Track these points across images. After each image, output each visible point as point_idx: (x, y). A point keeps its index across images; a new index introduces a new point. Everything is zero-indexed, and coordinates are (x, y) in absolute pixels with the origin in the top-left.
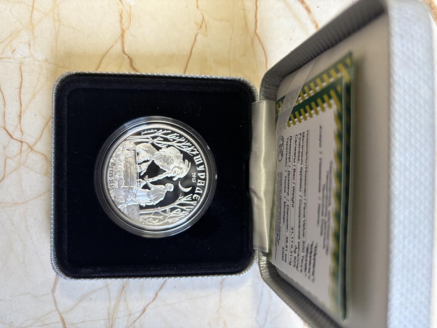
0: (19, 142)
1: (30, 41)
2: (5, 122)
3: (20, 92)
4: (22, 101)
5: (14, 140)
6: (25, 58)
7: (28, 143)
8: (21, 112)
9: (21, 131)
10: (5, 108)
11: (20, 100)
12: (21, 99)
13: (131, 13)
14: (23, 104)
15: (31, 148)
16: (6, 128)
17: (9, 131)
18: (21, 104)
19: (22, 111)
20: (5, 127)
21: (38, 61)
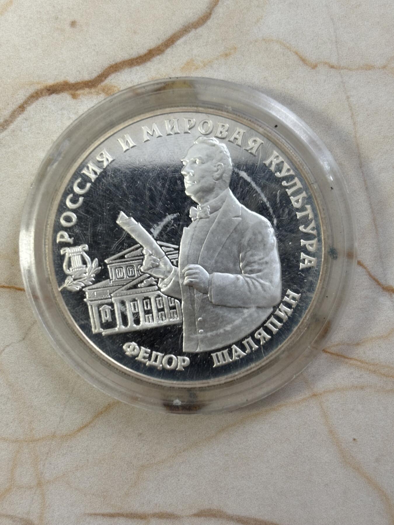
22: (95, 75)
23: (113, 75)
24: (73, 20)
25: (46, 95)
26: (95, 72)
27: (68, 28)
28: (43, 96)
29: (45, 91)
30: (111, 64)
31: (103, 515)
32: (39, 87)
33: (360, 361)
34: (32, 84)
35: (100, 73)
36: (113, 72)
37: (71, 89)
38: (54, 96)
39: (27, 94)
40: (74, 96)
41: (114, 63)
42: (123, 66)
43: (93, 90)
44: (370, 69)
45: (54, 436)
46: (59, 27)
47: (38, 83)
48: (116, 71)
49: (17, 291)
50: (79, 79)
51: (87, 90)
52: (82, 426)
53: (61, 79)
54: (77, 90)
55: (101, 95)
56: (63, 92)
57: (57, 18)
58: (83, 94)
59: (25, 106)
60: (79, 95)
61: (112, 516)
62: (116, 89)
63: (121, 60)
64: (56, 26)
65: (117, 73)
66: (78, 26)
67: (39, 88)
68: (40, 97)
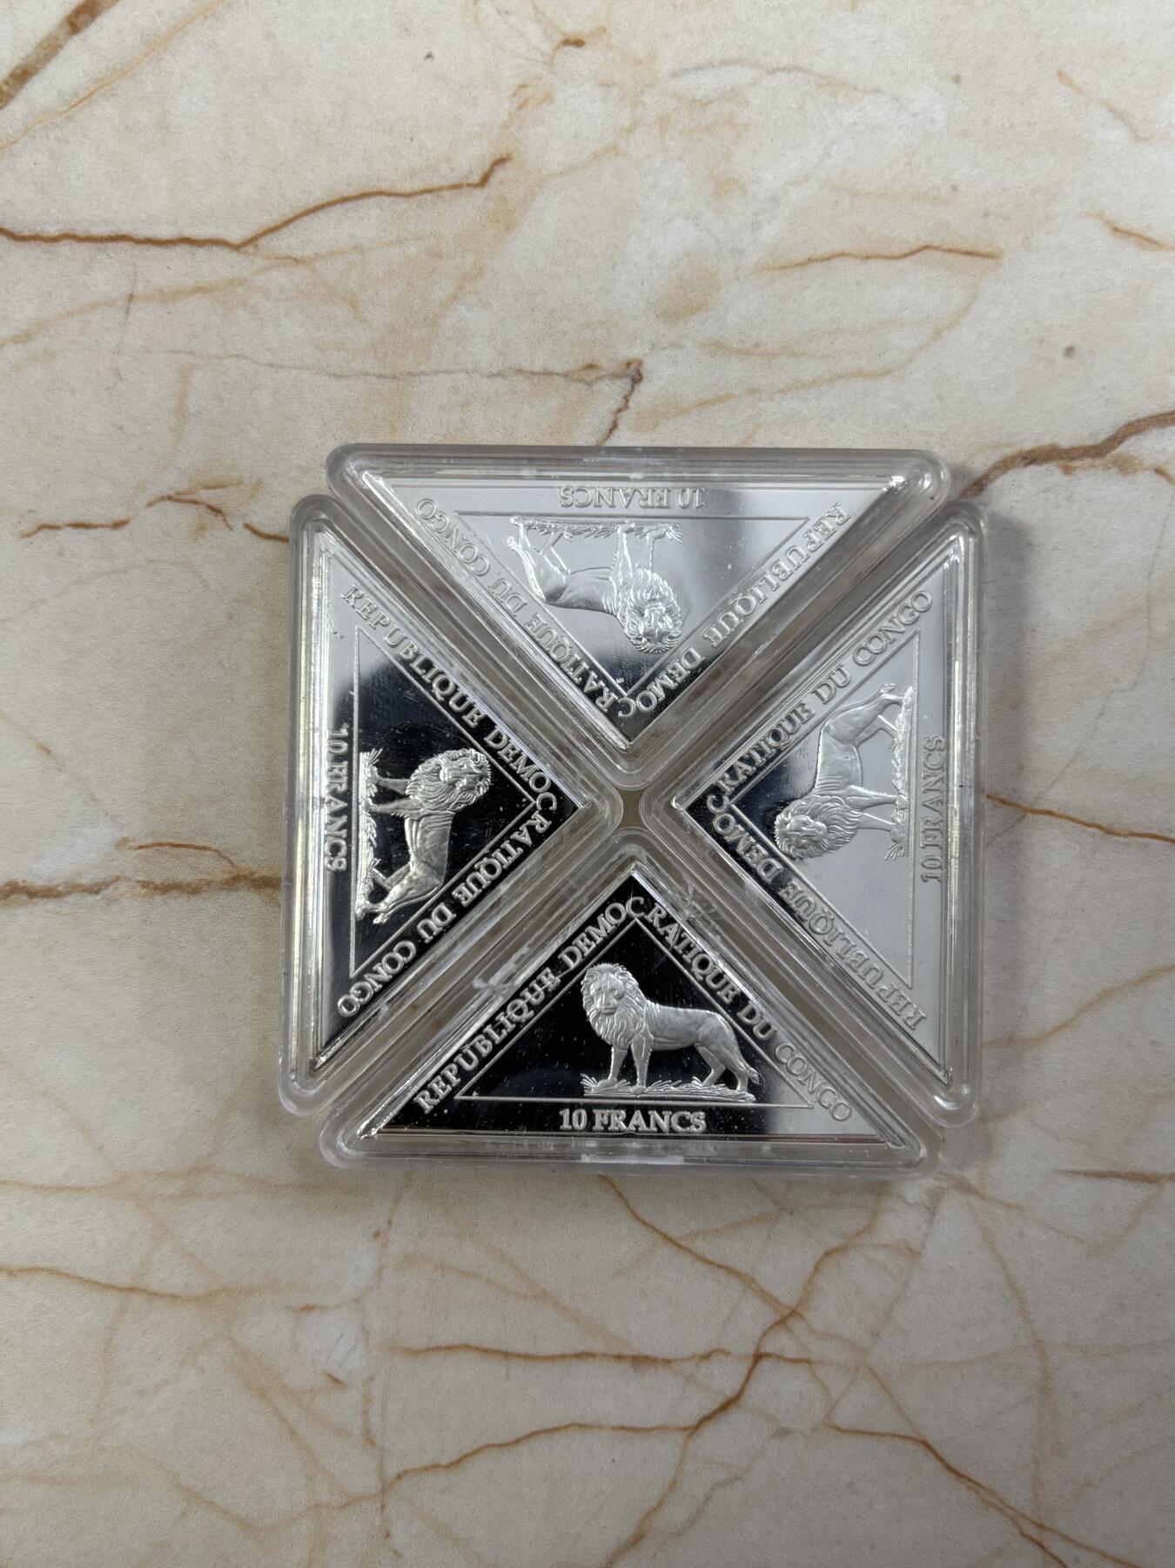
0: (757, 1371)
1: (288, 1308)
2: (663, 1429)
3: (527, 1357)
4: (569, 1350)
5: (749, 1392)
6: (365, 1331)
7: (765, 1328)
8: (620, 1357)
9: (706, 1357)
10: (600, 1427)
11: (563, 1357)
12: (558, 1351)
13: (150, 841)
14: (582, 1348)
15: (786, 1318)
16: (691, 1422)
17: (707, 1412)
18: (581, 1356)
19: (616, 1352)
20: (685, 1429)
21: (379, 1272)
22: (1102, 437)
23: (1132, 439)
24: (1069, 345)
25: (1019, 467)
26: (1102, 432)
27: (1059, 357)
28: (1015, 467)
29: (1019, 460)
30: (1129, 419)
31: (1087, 1174)
32: (1008, 452)
34: (997, 446)
35: (1110, 434)
36: (1131, 434)
37: (1062, 458)
38: (1033, 468)
40: (1067, 471)
41: (1134, 419)
42: (1149, 425)
43: (1098, 461)
46: (1045, 355)
47: (1008, 446)
48: (1137, 432)
50: (1076, 443)
51: (1088, 461)
52: (1057, 1025)
53: (1046, 441)
54: (1072, 459)
55: (1111, 471)
56: (1047, 462)
57: (1041, 341)
58: (1082, 467)
59: (984, 482)
60: (1074, 469)
61: (1101, 1175)
62: (1136, 461)
63: (1146, 415)
64: (1040, 354)
65: (1138, 436)
66: (1077, 356)
67: (1009, 454)
68: (1009, 469)
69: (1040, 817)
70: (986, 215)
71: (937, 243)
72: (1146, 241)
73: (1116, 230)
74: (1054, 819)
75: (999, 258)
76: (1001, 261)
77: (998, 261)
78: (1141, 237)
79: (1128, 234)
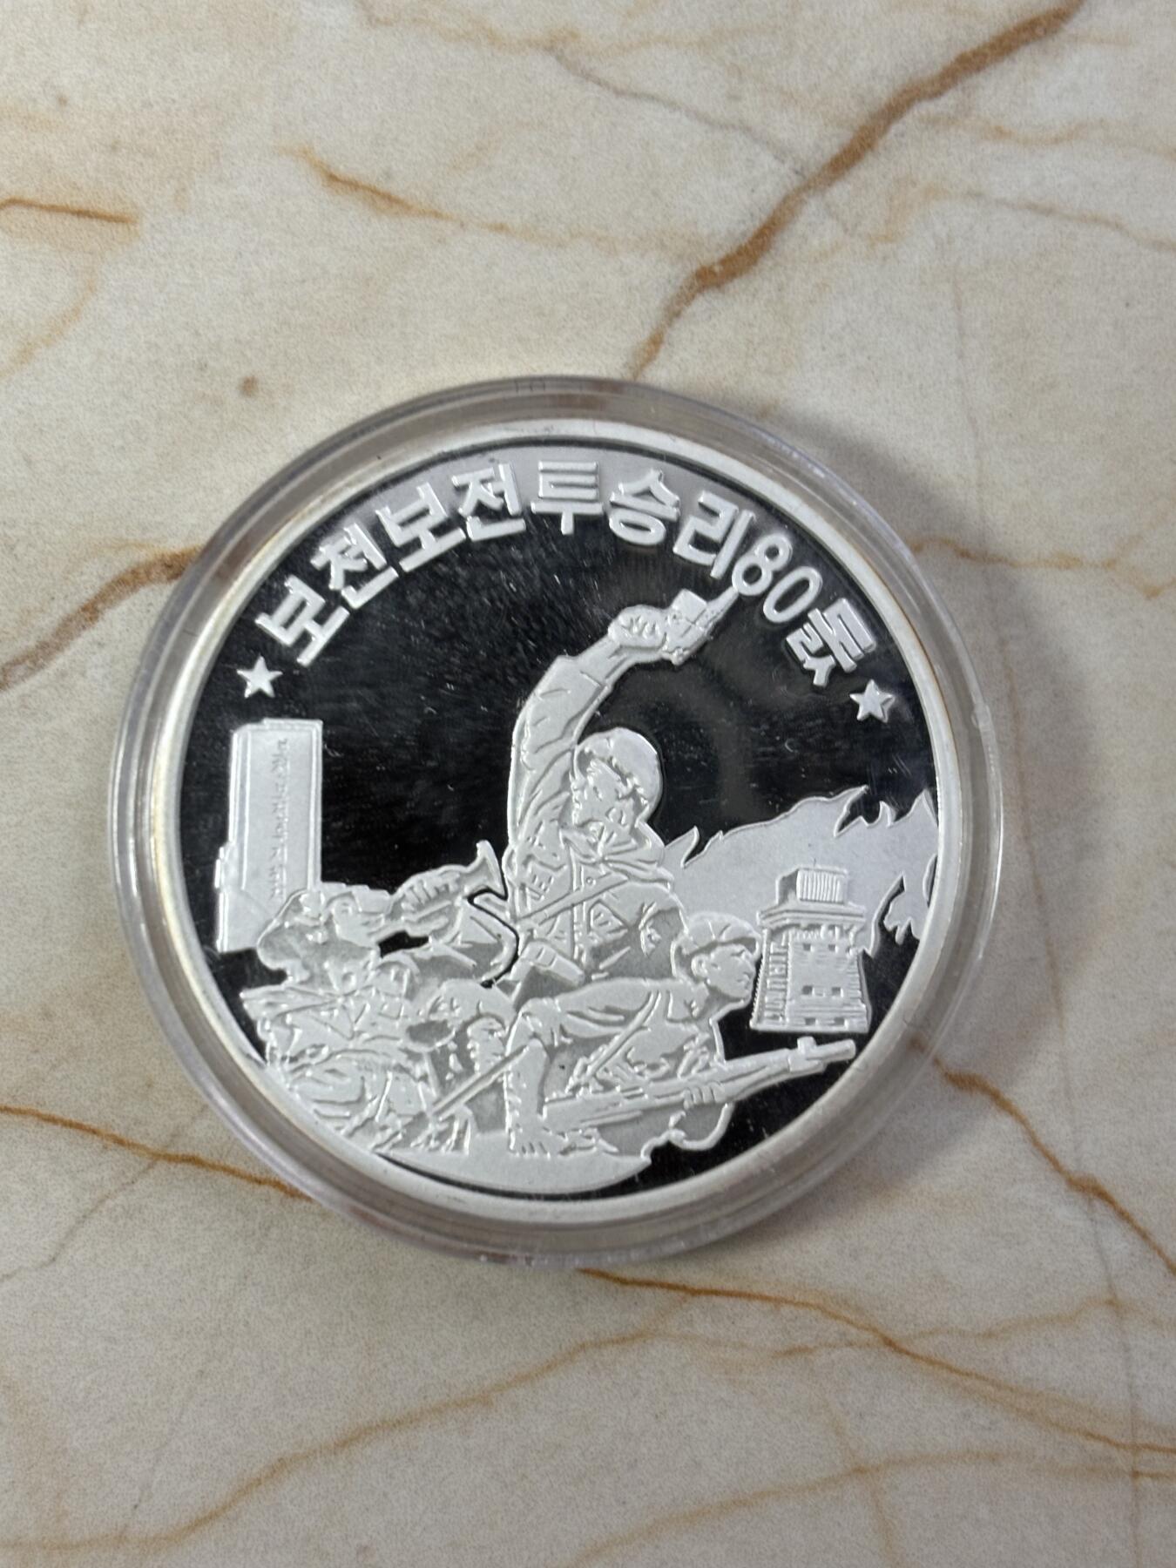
24: (249, 376)
25: (160, 580)
27: (232, 397)
28: (152, 581)
29: (158, 569)
32: (143, 556)
33: (993, 1383)
34: (122, 546)
39: (107, 575)
44: (1068, 567)
45: (121, 1538)
46: (208, 392)
47: (140, 546)
49: (44, 1124)
52: (201, 1515)
57: (203, 367)
59: (100, 606)
64: (200, 389)
66: (261, 393)
67: (142, 560)
68: (143, 584)
69: (179, 1166)
70: (114, 148)
71: (30, 194)
72: (382, 199)
73: (332, 178)
74: (202, 1170)
75: (134, 223)
76: (138, 228)
77: (132, 228)
78: (375, 191)
79: (353, 185)
